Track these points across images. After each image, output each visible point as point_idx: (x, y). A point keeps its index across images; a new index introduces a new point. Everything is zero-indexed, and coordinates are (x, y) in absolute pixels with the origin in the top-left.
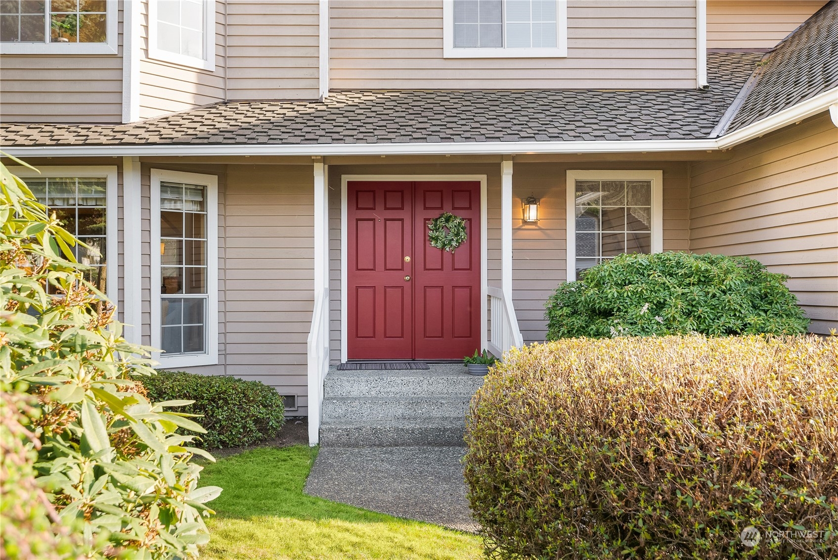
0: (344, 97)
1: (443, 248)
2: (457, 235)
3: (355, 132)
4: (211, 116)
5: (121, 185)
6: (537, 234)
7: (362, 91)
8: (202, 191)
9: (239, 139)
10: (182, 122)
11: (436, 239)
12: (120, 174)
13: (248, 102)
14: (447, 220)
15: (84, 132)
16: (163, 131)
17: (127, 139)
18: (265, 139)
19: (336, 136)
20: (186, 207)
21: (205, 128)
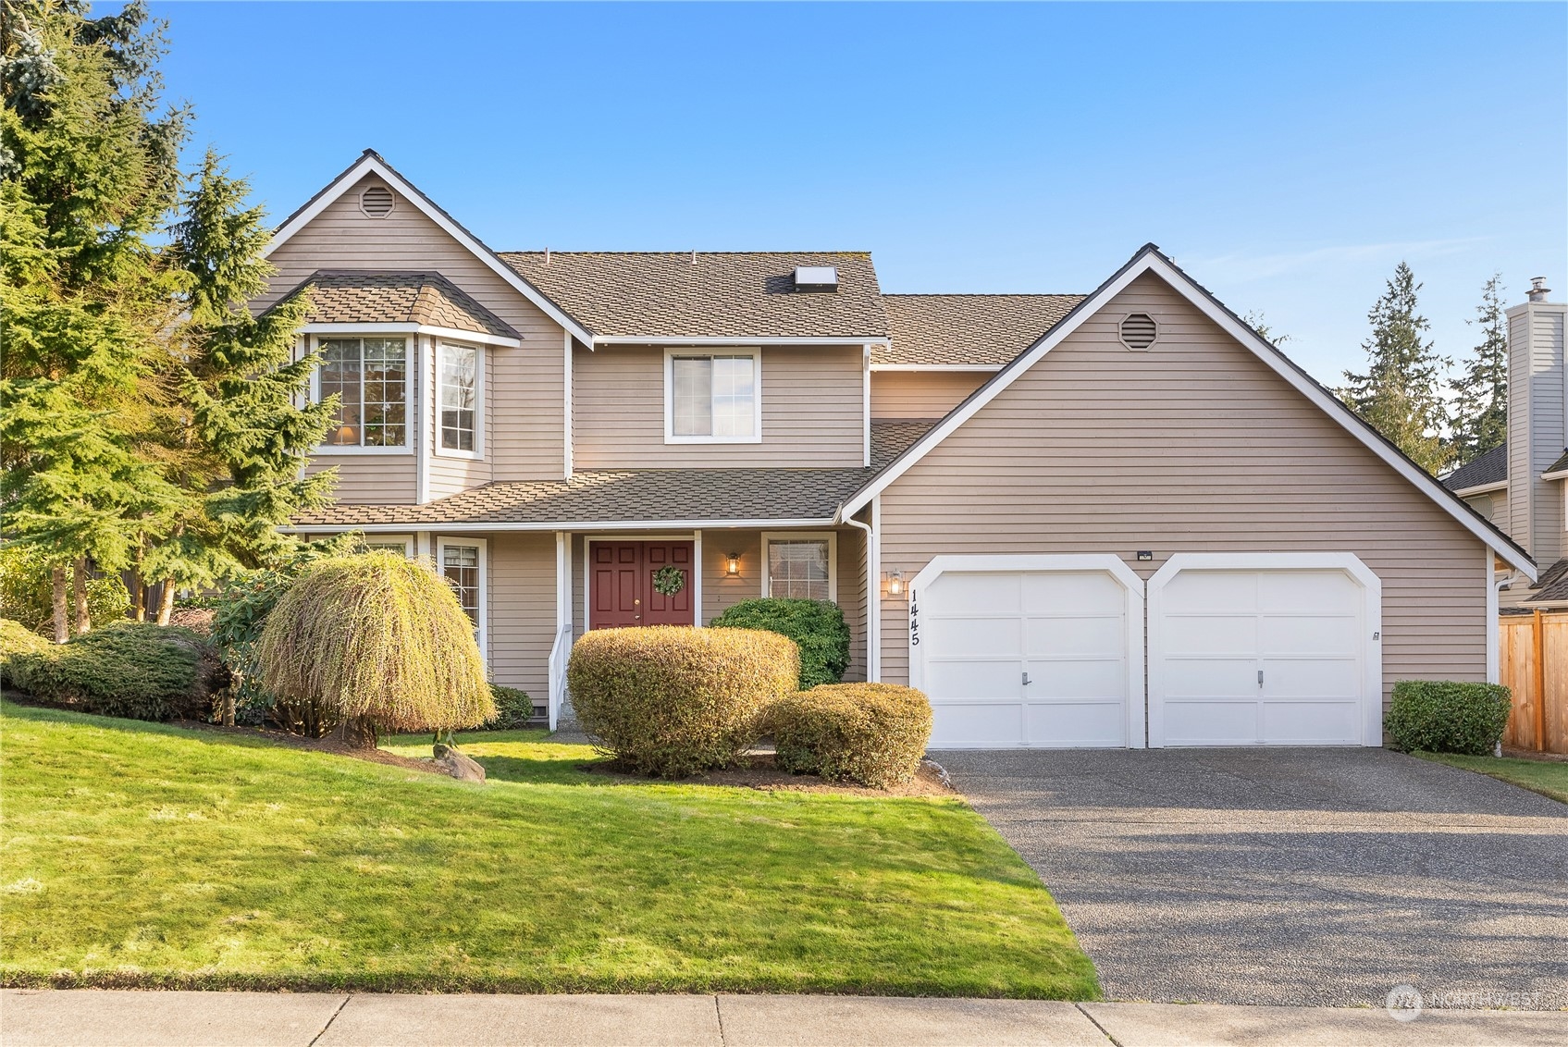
0: (583, 477)
1: (665, 594)
2: (676, 582)
3: (584, 511)
4: (481, 497)
5: (416, 549)
6: (739, 582)
7: (599, 471)
8: (475, 551)
9: (502, 518)
10: (461, 502)
11: (659, 586)
12: (415, 541)
13: (509, 483)
14: (668, 571)
15: (390, 512)
16: (447, 511)
17: (422, 518)
18: (519, 518)
19: (570, 515)
20: (463, 563)
21: (476, 508)
